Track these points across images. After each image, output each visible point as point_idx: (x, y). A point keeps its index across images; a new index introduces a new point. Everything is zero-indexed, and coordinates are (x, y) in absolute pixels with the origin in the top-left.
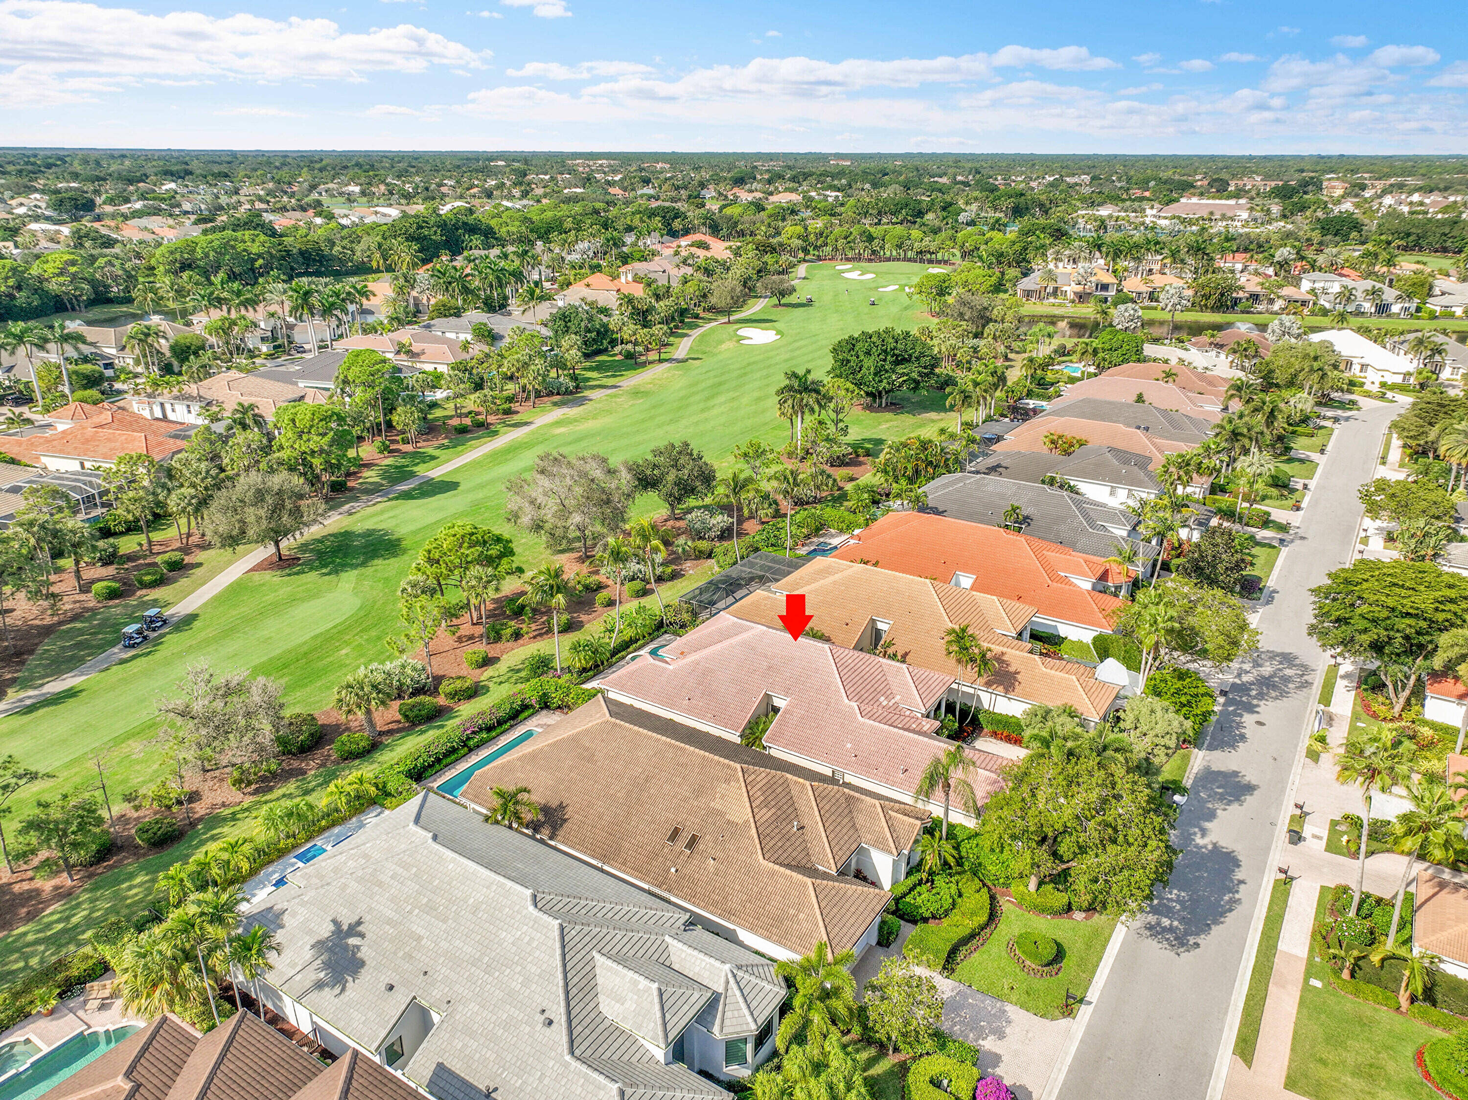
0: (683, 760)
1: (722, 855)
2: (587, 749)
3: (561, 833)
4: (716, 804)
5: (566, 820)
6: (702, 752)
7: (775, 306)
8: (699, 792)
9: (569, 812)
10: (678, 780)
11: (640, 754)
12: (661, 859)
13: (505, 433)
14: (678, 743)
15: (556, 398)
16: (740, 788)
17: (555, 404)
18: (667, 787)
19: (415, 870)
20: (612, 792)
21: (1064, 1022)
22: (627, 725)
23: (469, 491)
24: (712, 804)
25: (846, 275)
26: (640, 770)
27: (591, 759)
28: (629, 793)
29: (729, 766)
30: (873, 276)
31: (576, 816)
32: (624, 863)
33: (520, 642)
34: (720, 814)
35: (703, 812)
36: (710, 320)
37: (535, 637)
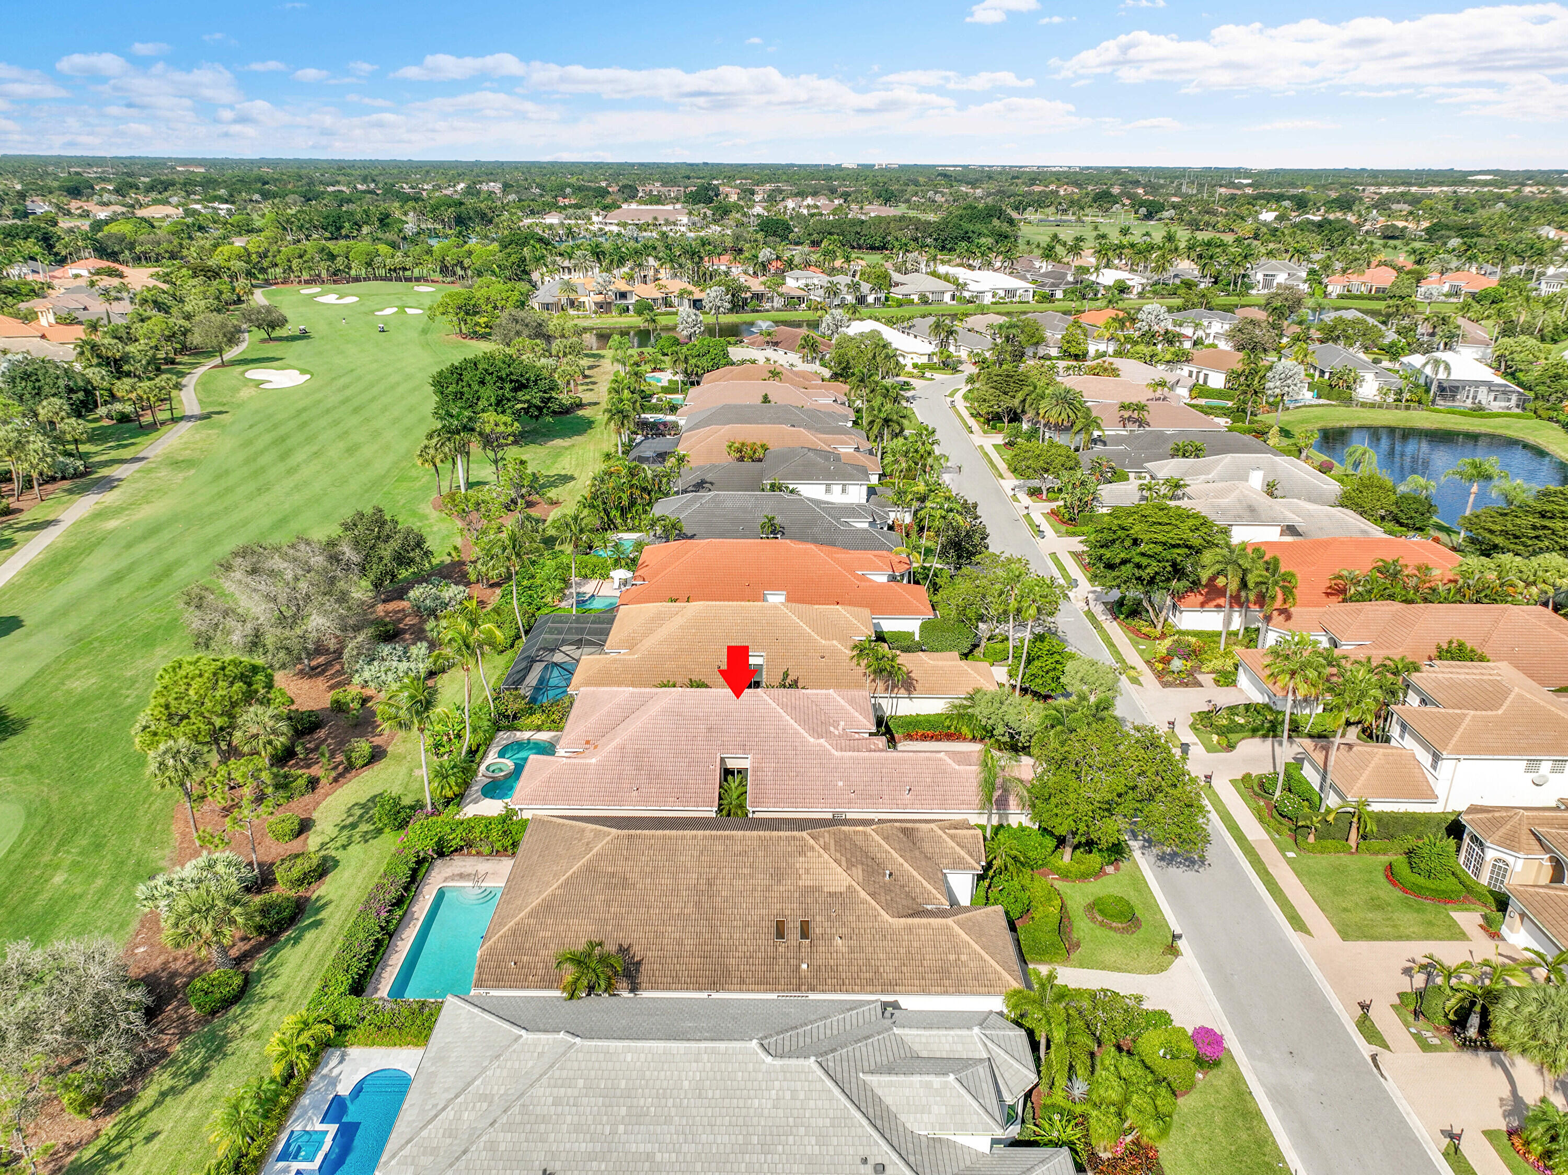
0: (737, 848)
1: (845, 930)
2: (613, 875)
3: (643, 978)
4: (806, 881)
5: (639, 963)
6: (755, 833)
7: (263, 341)
8: (778, 875)
9: (638, 952)
10: (746, 871)
11: (683, 858)
12: (781, 961)
13: (27, 540)
14: (719, 833)
15: (67, 484)
16: (820, 856)
17: (70, 492)
18: (738, 883)
19: (581, 1083)
20: (676, 911)
21: (1178, 961)
22: (647, 832)
23: (46, 624)
24: (801, 883)
25: (320, 299)
26: (695, 876)
27: (625, 883)
28: (698, 904)
29: (794, 838)
30: (355, 299)
31: (649, 954)
32: (742, 982)
33: (320, 791)
34: (819, 889)
35: (796, 895)
36: (194, 365)
37: (336, 780)
